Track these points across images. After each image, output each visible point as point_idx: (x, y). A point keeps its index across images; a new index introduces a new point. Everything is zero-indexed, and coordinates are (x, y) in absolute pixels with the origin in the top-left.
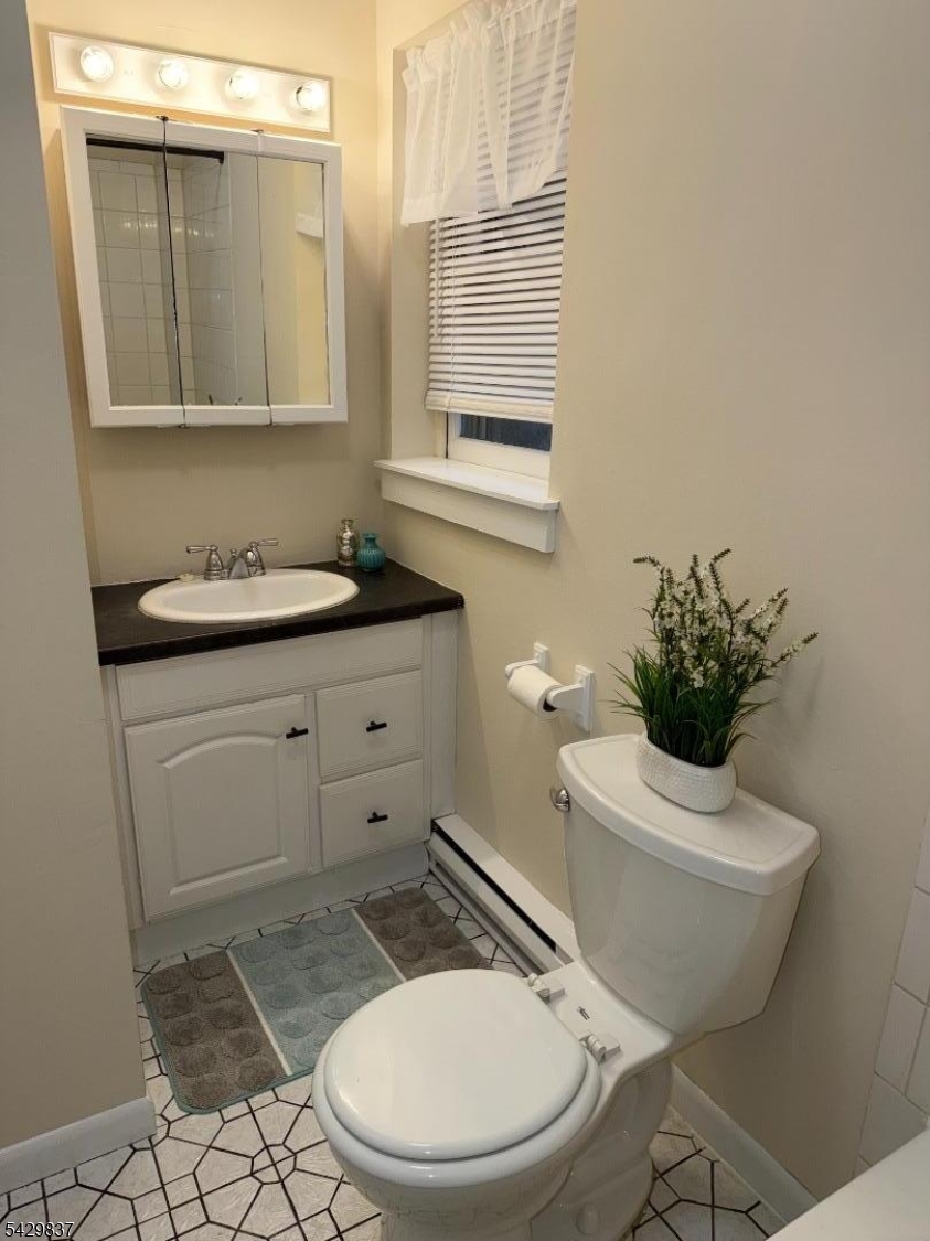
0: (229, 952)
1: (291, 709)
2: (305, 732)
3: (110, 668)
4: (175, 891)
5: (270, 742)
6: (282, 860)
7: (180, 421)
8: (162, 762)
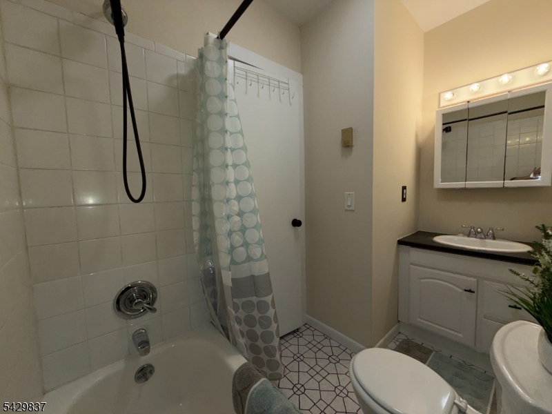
0: (434, 352)
1: (471, 282)
2: (474, 292)
3: (401, 246)
4: (419, 320)
5: (460, 291)
6: (461, 335)
7: (463, 186)
8: (420, 279)
